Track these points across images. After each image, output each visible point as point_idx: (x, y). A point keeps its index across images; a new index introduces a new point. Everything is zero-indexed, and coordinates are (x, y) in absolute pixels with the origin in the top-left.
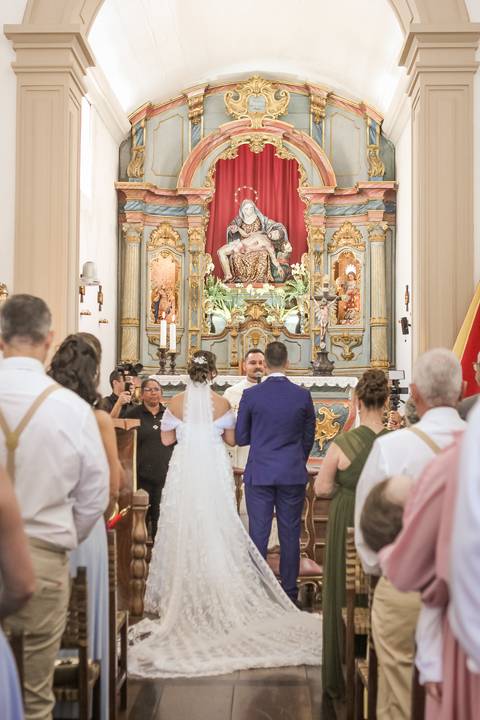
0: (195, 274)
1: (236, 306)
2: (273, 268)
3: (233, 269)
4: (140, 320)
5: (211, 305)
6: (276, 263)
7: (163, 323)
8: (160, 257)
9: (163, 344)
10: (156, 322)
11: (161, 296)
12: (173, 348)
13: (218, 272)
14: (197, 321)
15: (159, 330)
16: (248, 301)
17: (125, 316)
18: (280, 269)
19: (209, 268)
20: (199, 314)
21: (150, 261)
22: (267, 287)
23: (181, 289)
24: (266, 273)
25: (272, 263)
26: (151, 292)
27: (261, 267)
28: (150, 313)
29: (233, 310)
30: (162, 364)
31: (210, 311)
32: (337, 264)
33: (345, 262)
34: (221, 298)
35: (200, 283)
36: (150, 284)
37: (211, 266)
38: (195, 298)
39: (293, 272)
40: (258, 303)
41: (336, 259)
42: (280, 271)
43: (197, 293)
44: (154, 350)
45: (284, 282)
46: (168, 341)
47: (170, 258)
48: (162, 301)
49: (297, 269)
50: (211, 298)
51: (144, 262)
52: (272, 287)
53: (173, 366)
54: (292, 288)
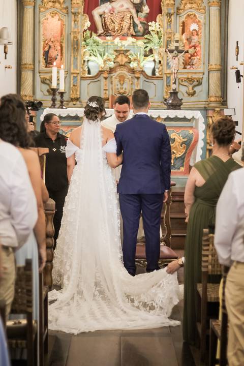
0: (76, 30)
1: (106, 54)
2: (135, 25)
3: (105, 25)
4: (34, 65)
5: (88, 54)
6: (137, 22)
7: (54, 69)
8: (49, 16)
9: (54, 85)
10: (46, 66)
11: (50, 47)
12: (62, 89)
13: (93, 28)
14: (77, 65)
15: (50, 73)
16: (116, 51)
17: (24, 62)
18: (140, 26)
19: (86, 25)
20: (79, 60)
21: (42, 20)
22: (130, 40)
23: (65, 42)
24: (129, 29)
25: (133, 21)
26: (42, 43)
27: (126, 24)
28: (42, 60)
29: (105, 57)
30: (54, 100)
31: (87, 58)
32: (183, 23)
33: (189, 21)
34: (95, 48)
35: (80, 36)
36: (42, 37)
37: (88, 24)
38: (76, 46)
39: (150, 29)
40: (125, 52)
41: (183, 19)
42: (140, 28)
43: (77, 44)
45: (143, 36)
46: (58, 84)
47: (57, 17)
48: (51, 51)
49: (153, 26)
51: (37, 21)
52: (134, 40)
53: (62, 102)
54: (149, 41)
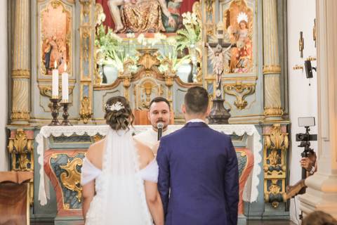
0: (86, 24)
1: (127, 55)
2: (164, 18)
3: (124, 19)
4: (30, 71)
5: (103, 56)
6: (167, 13)
7: (55, 73)
8: (50, 7)
9: (55, 95)
10: (47, 73)
11: (52, 48)
12: (66, 98)
13: (109, 22)
14: (88, 71)
15: (50, 81)
16: (140, 51)
17: (16, 67)
18: (171, 18)
19: (100, 18)
20: (90, 64)
21: (41, 12)
22: (159, 37)
23: (72, 40)
24: (157, 23)
25: (162, 13)
26: (41, 43)
27: (153, 16)
28: (41, 64)
29: (126, 60)
30: (55, 115)
31: (101, 61)
32: (228, 12)
33: (235, 11)
34: (112, 48)
35: (91, 33)
36: (41, 35)
37: (102, 17)
38: (86, 47)
39: (185, 22)
40: (150, 52)
41: (227, 7)
42: (171, 21)
43: (88, 44)
44: (46, 102)
45: (175, 31)
46: (60, 92)
47: (60, 8)
48: (53, 52)
49: (188, 18)
50: (102, 49)
51: (34, 13)
52: (163, 36)
53: (65, 117)
54: (184, 37)
